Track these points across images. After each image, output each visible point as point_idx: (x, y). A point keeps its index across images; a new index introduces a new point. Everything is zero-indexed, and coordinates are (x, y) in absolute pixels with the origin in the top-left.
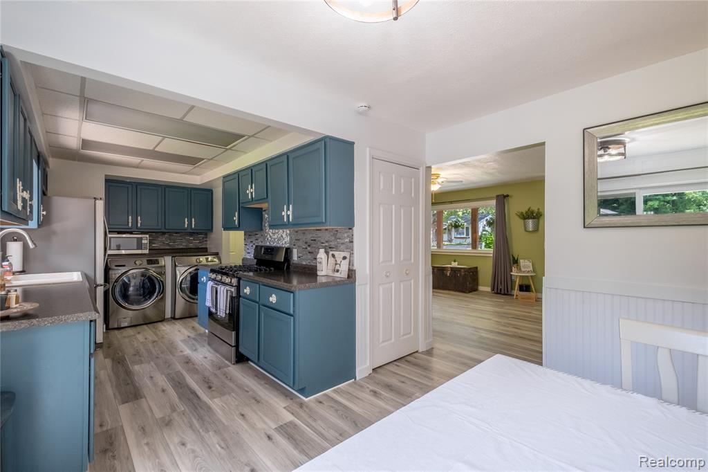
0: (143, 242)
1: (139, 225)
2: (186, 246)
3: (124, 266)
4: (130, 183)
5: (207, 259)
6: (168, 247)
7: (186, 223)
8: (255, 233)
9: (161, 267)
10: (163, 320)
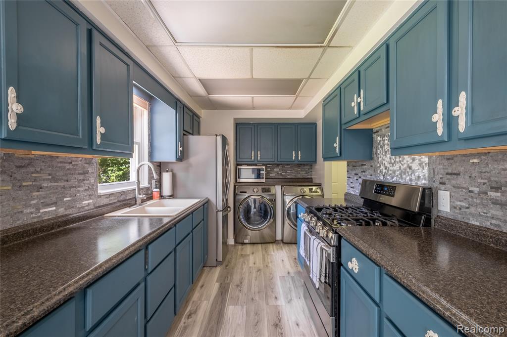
0: (261, 172)
1: (259, 159)
2: (295, 176)
3: (246, 192)
4: (253, 124)
5: (311, 190)
6: (281, 177)
7: (294, 155)
8: (361, 163)
9: (273, 195)
10: (274, 242)
